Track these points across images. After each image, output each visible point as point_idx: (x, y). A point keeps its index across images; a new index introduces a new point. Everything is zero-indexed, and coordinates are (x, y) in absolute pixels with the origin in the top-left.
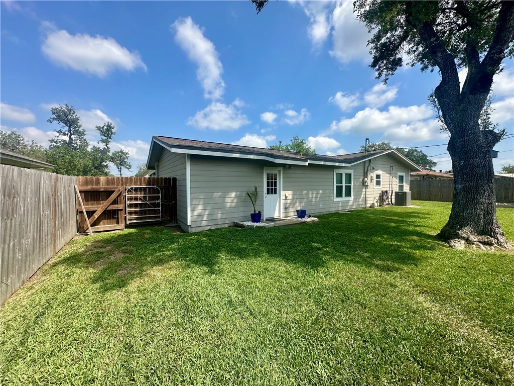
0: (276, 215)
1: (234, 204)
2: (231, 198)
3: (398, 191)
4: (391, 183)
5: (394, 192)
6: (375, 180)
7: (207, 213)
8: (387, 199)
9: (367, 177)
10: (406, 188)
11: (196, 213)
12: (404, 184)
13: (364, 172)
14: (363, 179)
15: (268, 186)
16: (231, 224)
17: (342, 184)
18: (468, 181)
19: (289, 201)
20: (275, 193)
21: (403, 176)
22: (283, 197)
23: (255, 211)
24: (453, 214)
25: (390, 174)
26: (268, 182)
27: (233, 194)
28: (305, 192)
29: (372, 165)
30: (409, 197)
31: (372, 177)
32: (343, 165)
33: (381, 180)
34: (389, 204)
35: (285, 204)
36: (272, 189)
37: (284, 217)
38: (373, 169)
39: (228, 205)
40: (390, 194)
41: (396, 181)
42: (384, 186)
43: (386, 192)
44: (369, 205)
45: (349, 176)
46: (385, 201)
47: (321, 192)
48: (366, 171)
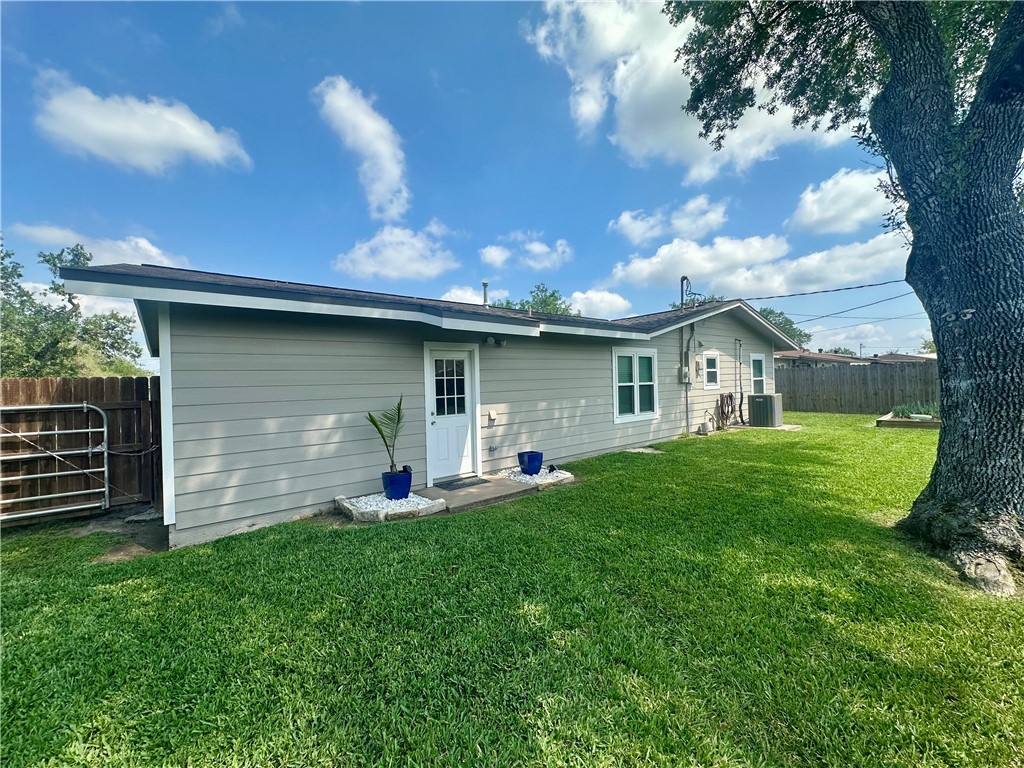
0: (465, 470)
1: (331, 448)
2: (324, 432)
3: (752, 394)
4: (738, 376)
5: (745, 396)
6: (705, 371)
7: (235, 480)
8: (732, 412)
9: (687, 365)
10: (769, 388)
11: (193, 484)
12: (764, 378)
13: (681, 354)
14: (680, 370)
15: (439, 391)
16: (324, 508)
17: (631, 381)
18: (995, 369)
19: (500, 431)
20: (462, 409)
21: (760, 361)
22: (480, 421)
23: (393, 466)
24: (943, 468)
25: (737, 357)
26: (439, 385)
27: (330, 420)
28: (543, 405)
29: (697, 337)
30: (778, 405)
31: (697, 364)
32: (634, 336)
33: (718, 370)
34: (736, 423)
35: (489, 438)
36: (451, 401)
37: (490, 473)
38: (701, 345)
39: (313, 452)
40: (738, 402)
41: (748, 372)
42: (724, 384)
43: (731, 396)
44: (694, 429)
45: (647, 362)
46: (727, 418)
47: (583, 402)
48: (685, 350)
